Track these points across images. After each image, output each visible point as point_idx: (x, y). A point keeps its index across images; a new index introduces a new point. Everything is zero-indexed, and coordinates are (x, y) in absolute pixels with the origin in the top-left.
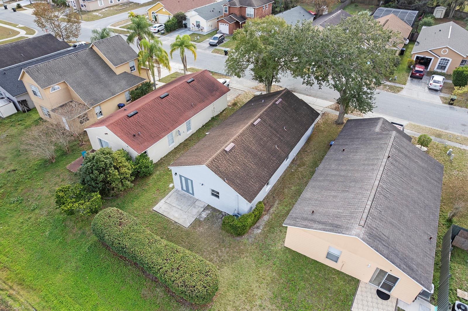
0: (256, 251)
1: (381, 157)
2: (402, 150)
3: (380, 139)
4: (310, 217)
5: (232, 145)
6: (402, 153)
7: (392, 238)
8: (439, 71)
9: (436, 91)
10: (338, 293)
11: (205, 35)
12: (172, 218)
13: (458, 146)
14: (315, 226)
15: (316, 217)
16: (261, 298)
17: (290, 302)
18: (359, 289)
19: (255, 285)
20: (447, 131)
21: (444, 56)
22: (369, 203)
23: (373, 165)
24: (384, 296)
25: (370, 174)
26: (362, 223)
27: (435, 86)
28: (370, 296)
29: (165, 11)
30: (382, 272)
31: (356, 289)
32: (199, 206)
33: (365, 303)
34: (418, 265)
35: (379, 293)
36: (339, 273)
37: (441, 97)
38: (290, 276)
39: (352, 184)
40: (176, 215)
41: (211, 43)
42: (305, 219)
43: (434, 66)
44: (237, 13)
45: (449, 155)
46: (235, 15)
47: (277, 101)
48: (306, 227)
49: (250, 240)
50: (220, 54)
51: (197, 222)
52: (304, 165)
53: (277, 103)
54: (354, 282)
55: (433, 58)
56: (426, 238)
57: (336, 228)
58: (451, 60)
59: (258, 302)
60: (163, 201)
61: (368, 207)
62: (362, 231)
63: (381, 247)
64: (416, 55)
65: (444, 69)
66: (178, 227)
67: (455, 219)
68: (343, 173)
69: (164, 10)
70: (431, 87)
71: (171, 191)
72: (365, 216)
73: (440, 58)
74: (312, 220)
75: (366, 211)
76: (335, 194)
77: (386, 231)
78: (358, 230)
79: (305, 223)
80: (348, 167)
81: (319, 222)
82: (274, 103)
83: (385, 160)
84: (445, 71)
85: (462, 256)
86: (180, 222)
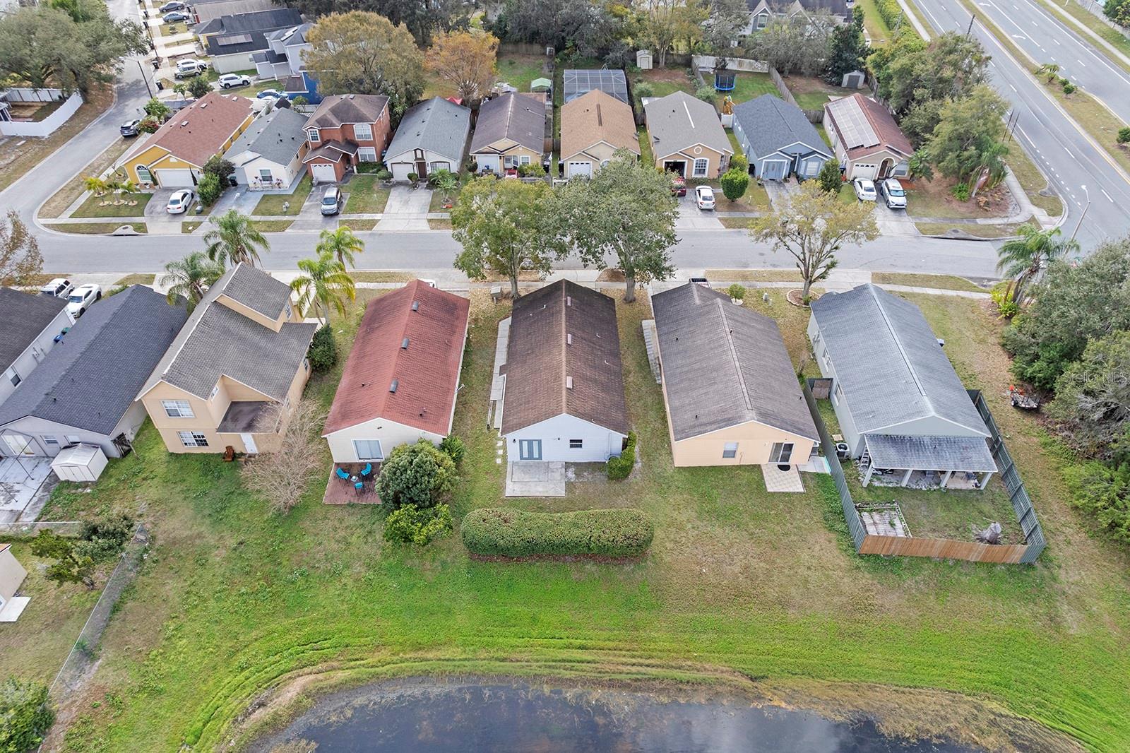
0: (652, 485)
1: (724, 334)
2: (736, 318)
3: (708, 312)
4: (697, 423)
5: (569, 379)
6: (737, 321)
7: (776, 411)
8: (699, 176)
9: (710, 210)
10: (749, 484)
11: (292, 195)
12: (538, 494)
13: (769, 285)
14: (708, 428)
15: (703, 420)
16: (688, 521)
17: (715, 511)
18: (764, 472)
19: (675, 514)
20: (749, 269)
21: (699, 156)
22: (743, 386)
23: (720, 346)
24: (785, 468)
25: (724, 357)
26: (749, 407)
27: (708, 205)
28: (774, 473)
29: (176, 161)
30: (778, 445)
31: (762, 474)
32: (557, 469)
33: (774, 480)
34: (803, 425)
35: (781, 467)
36: (739, 467)
37: (720, 219)
38: (700, 490)
39: (715, 374)
40: (541, 489)
41: (326, 212)
42: (694, 427)
43: (690, 171)
44: (340, 139)
45: (766, 300)
46: (336, 143)
47: (566, 301)
48: (700, 433)
49: (638, 477)
50: (358, 230)
51: (570, 486)
52: (630, 373)
53: (569, 304)
54: (757, 468)
55: (686, 161)
56: (798, 399)
57: (730, 421)
58: (708, 160)
59: (690, 526)
60: (508, 482)
61: (745, 390)
62: (752, 414)
63: (773, 422)
64: (664, 161)
65: (704, 172)
66: (555, 500)
67: (804, 373)
68: (696, 366)
69: (173, 160)
70: (703, 207)
71: (506, 468)
72: (747, 400)
73: (695, 160)
74: (701, 425)
75: (746, 395)
76: (705, 391)
77: (769, 407)
78: (750, 414)
79: (697, 430)
80: (697, 358)
81: (710, 423)
82: (566, 306)
83: (730, 337)
84: (705, 176)
85: (823, 405)
86: (551, 493)
